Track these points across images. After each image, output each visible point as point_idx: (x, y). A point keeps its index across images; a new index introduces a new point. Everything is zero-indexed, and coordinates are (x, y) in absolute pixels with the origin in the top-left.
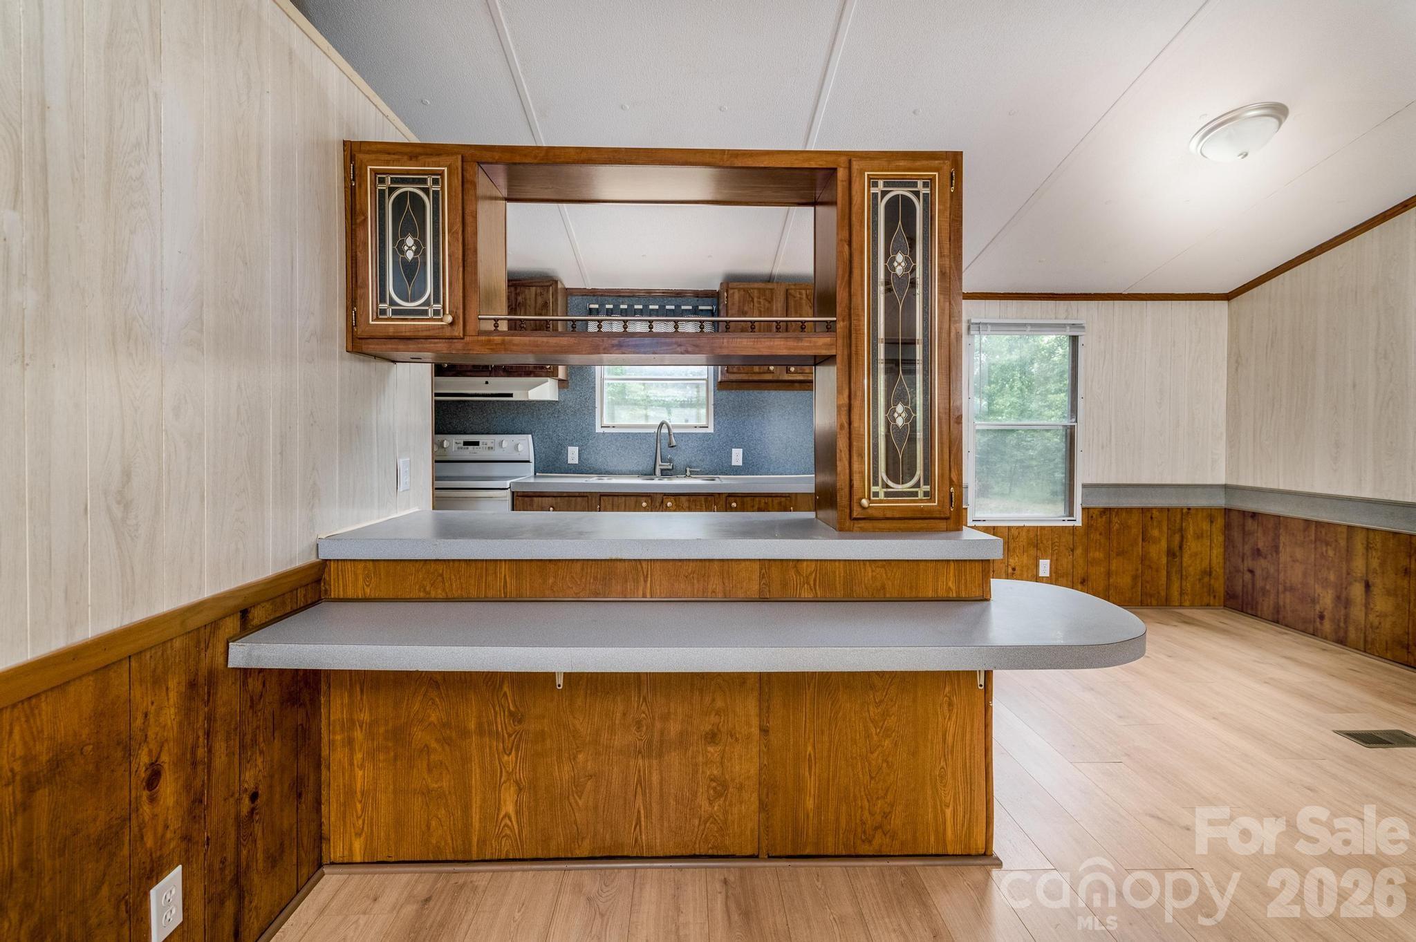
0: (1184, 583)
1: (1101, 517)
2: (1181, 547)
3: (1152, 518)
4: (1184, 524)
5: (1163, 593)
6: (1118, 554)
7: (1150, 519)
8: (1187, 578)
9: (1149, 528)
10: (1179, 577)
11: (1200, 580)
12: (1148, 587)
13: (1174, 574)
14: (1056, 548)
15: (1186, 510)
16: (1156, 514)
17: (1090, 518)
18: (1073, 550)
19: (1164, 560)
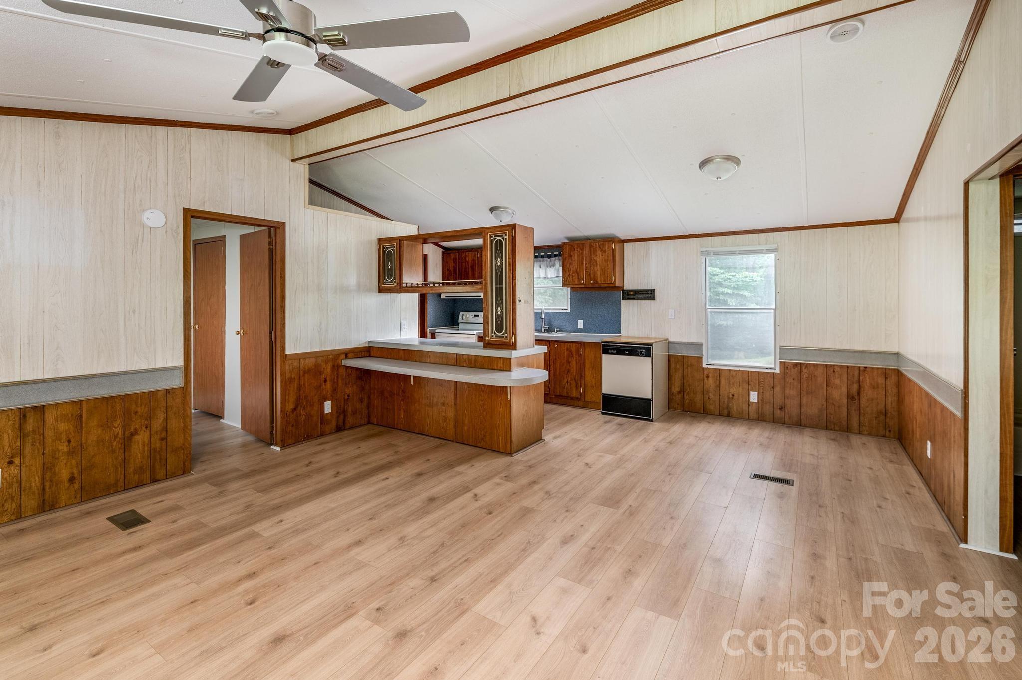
0: (862, 418)
1: (794, 368)
2: (859, 393)
3: (834, 371)
4: (861, 378)
5: (845, 423)
6: (808, 393)
7: (832, 372)
8: (864, 415)
9: (832, 379)
10: (858, 413)
11: (876, 417)
12: (832, 417)
13: (853, 411)
14: (762, 385)
15: (863, 368)
16: (837, 369)
17: (786, 368)
18: (773, 387)
19: (845, 401)
